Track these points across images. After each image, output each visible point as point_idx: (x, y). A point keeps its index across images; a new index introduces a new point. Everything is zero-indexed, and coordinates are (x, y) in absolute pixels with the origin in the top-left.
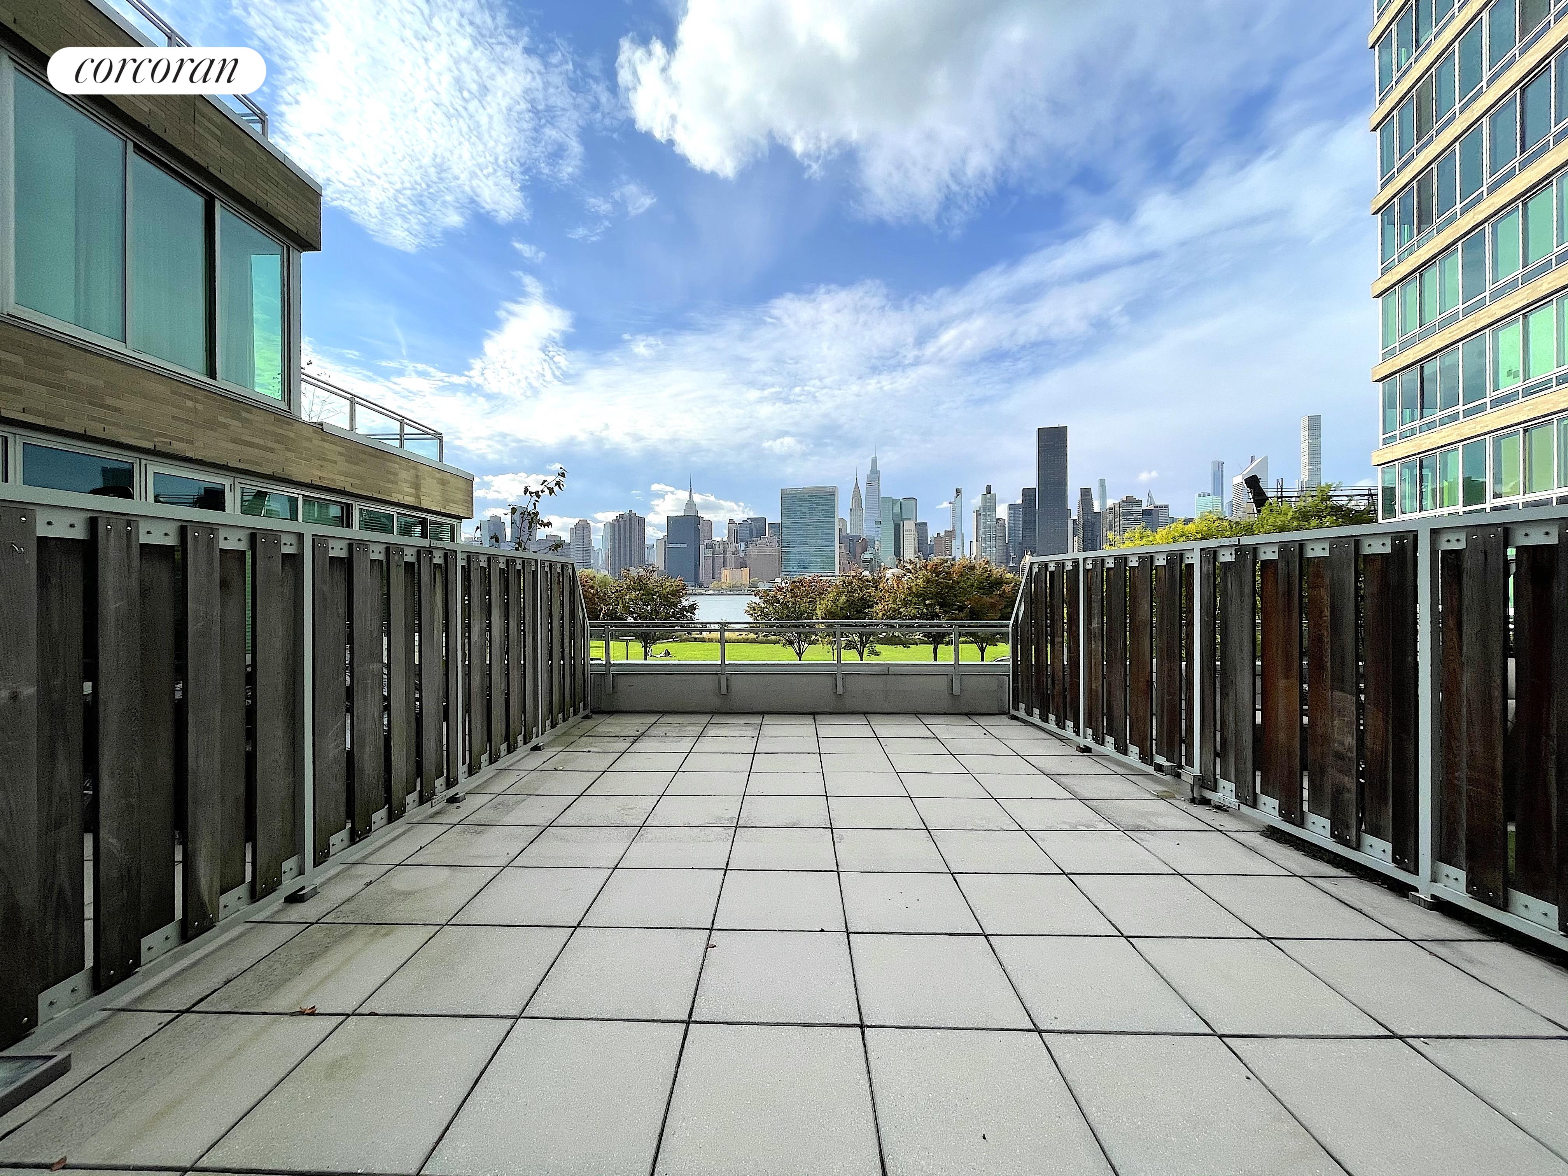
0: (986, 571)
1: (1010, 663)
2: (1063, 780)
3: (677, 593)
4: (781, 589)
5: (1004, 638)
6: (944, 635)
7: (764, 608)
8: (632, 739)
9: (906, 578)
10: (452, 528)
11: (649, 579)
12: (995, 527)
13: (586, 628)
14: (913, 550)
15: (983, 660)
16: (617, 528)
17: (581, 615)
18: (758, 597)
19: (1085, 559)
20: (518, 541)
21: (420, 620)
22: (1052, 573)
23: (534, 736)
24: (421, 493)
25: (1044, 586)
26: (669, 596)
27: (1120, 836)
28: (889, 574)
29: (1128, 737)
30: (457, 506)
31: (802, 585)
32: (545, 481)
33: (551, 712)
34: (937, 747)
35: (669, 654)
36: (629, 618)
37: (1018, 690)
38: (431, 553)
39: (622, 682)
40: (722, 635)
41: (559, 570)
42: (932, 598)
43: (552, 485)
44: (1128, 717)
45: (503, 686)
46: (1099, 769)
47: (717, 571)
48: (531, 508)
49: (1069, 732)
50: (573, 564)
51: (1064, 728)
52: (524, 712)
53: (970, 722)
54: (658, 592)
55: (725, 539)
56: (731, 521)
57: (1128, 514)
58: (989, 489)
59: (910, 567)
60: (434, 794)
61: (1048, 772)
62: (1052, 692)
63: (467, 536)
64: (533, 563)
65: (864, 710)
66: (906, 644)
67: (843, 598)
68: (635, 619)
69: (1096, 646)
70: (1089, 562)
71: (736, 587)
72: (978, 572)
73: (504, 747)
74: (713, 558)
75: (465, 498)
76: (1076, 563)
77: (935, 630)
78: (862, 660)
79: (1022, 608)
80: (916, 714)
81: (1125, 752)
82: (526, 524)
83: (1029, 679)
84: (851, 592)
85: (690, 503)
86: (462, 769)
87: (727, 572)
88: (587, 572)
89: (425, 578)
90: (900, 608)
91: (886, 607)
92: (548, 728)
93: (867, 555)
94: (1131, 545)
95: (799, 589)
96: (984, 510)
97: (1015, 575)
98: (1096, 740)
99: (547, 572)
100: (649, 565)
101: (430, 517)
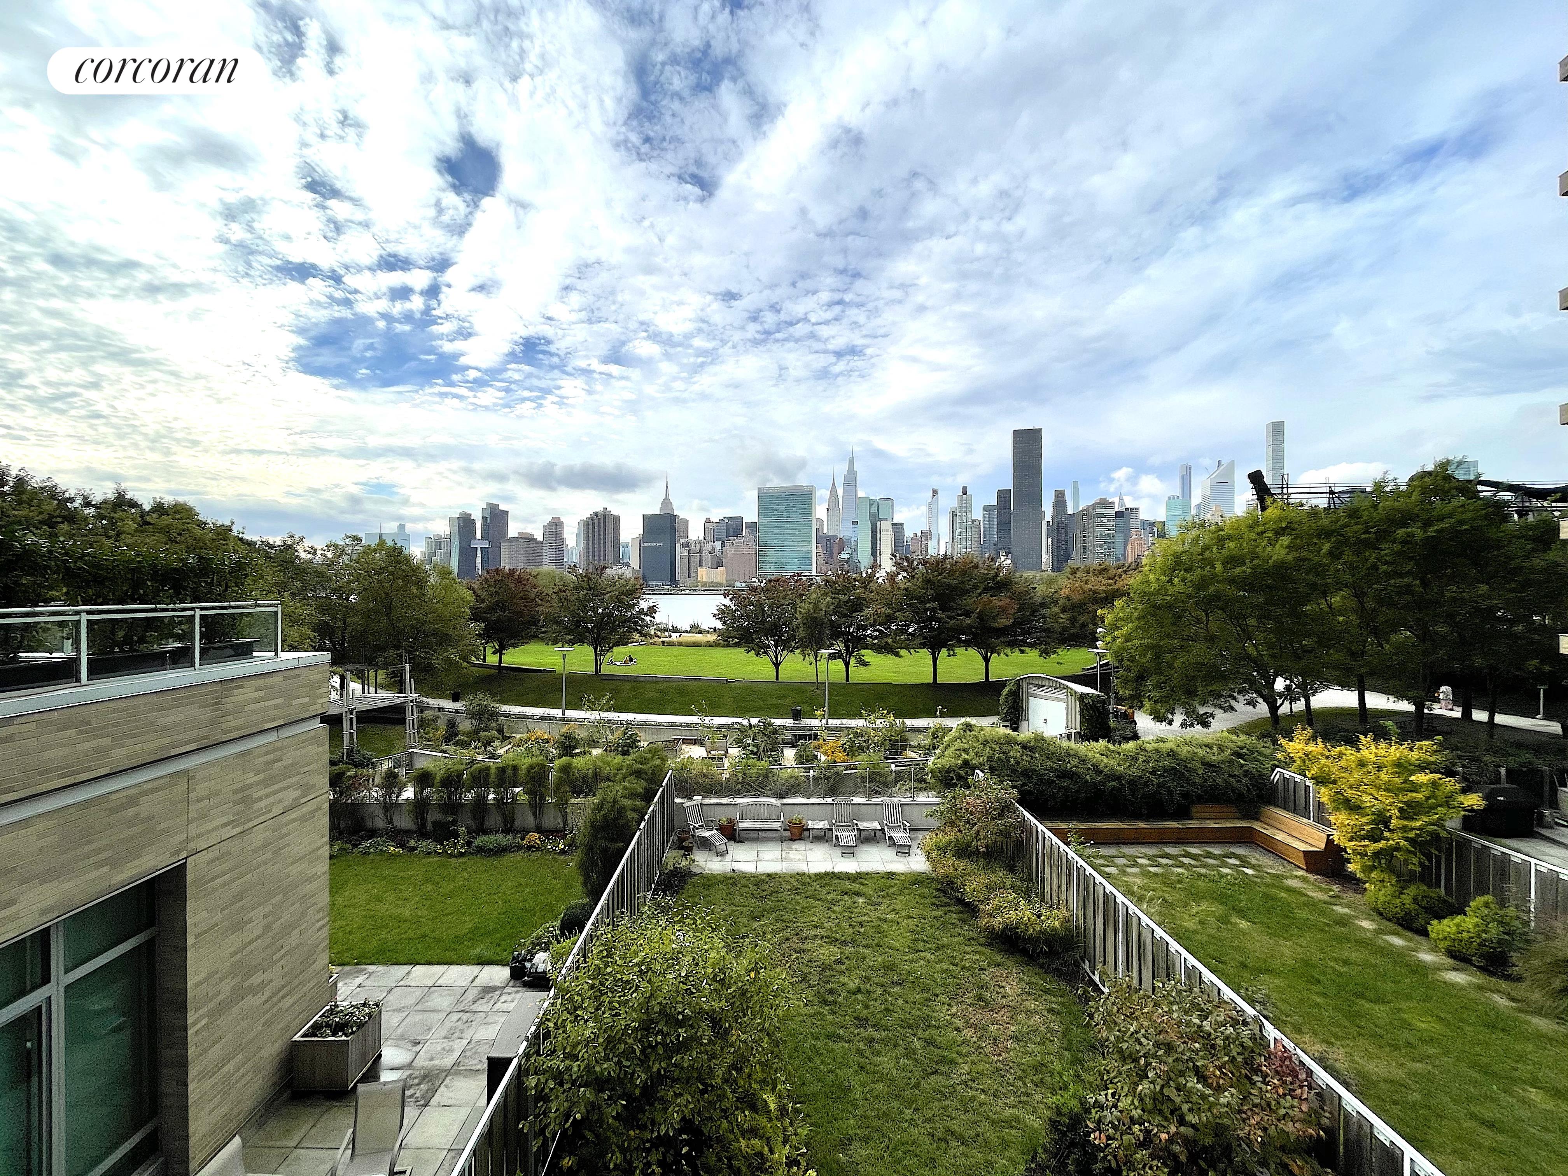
3: (631, 594)
7: (733, 611)
12: (971, 528)
14: (889, 551)
16: (590, 525)
18: (727, 598)
26: (623, 597)
31: (779, 585)
35: (631, 660)
42: (932, 601)
47: (692, 570)
54: (611, 592)
55: (701, 538)
56: (708, 521)
57: (1101, 516)
58: (965, 489)
66: (897, 652)
67: (827, 600)
71: (710, 586)
74: (689, 557)
84: (836, 593)
85: (666, 502)
87: (702, 571)
90: (895, 612)
93: (844, 556)
96: (960, 511)
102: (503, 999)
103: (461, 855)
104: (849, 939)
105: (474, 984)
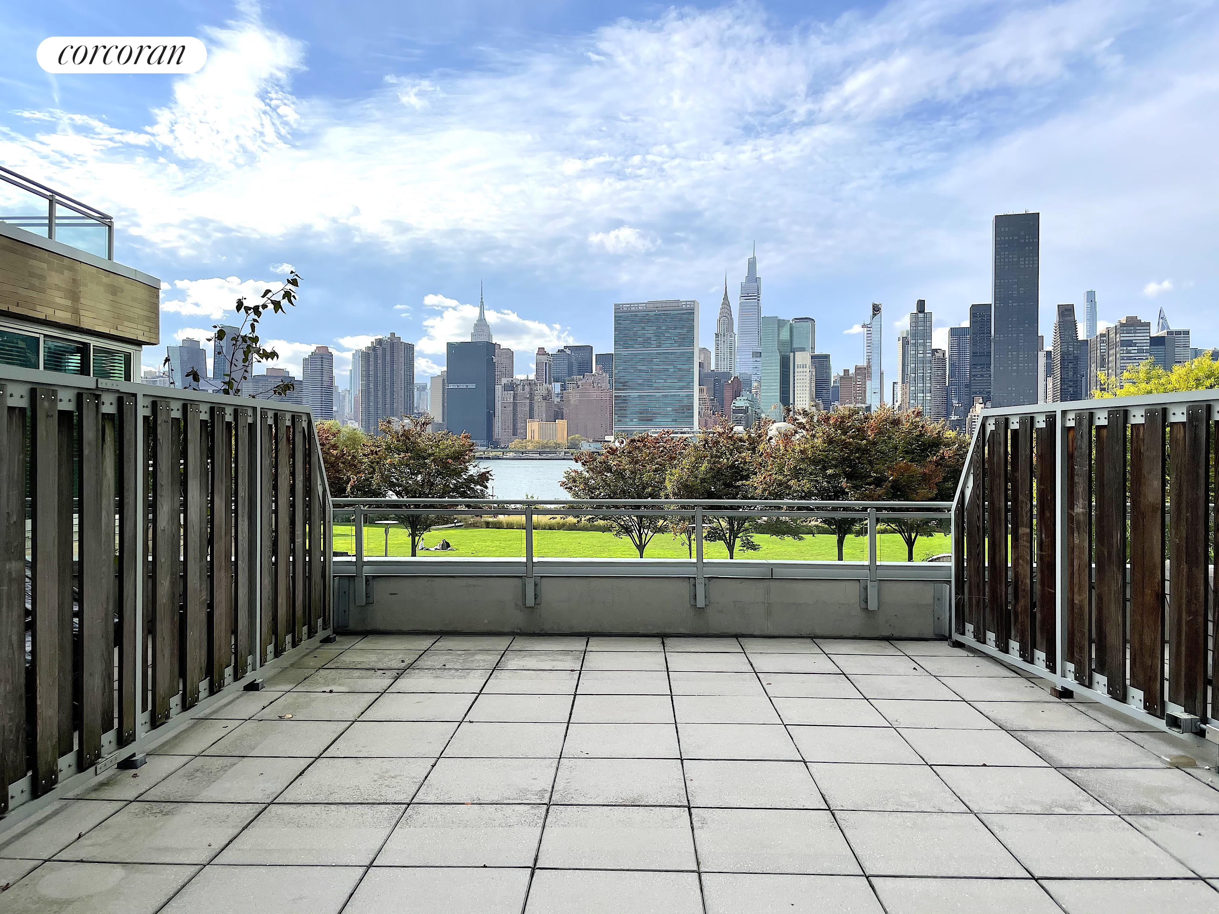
0: (917, 427)
1: (952, 564)
2: (1031, 738)
3: (459, 456)
4: (613, 451)
5: (943, 526)
6: (853, 521)
7: (588, 479)
8: (394, 673)
9: (798, 436)
10: (128, 359)
11: (420, 435)
12: (931, 362)
13: (327, 507)
14: (808, 396)
15: (910, 558)
16: (372, 359)
17: (320, 489)
18: (580, 463)
19: (1064, 413)
20: (227, 379)
21: (81, 496)
22: (1015, 432)
23: (249, 668)
24: (80, 306)
25: (1002, 451)
26: (450, 461)
27: (1115, 823)
28: (773, 430)
29: (1128, 675)
30: (135, 326)
31: (644, 446)
32: (268, 291)
33: (274, 631)
34: (844, 687)
35: (448, 545)
36: (390, 493)
37: (963, 605)
38: (98, 397)
39: (381, 590)
40: (529, 519)
41: (288, 423)
42: (836, 466)
43: (278, 298)
44: (1128, 646)
45: (205, 595)
46: (1081, 722)
47: (520, 425)
48: (246, 331)
49: (1039, 667)
50: (308, 415)
51: (1032, 662)
52: (235, 632)
53: (891, 650)
54: (433, 454)
55: (532, 377)
56: (542, 351)
57: (1130, 343)
58: (921, 305)
59: (804, 421)
60: (99, 756)
61: (1009, 726)
62: (1015, 606)
63: (149, 369)
64: (250, 412)
65: (738, 631)
66: (795, 532)
67: (704, 466)
68: (398, 494)
69: (1080, 540)
70: (1071, 416)
71: (548, 447)
72: (905, 426)
73: (204, 685)
74: (515, 404)
75: (145, 313)
76: (1051, 418)
77: (840, 515)
78: (731, 558)
79: (970, 484)
80: (813, 637)
81: (1123, 698)
82: (240, 355)
83: (980, 590)
84: (716, 456)
85: (481, 324)
86: (142, 718)
88: (328, 423)
89: (89, 433)
90: (789, 480)
91: (768, 479)
92: (270, 656)
93: (740, 403)
94: (1133, 389)
95: (641, 451)
97: (959, 434)
98: (1079, 678)
99: (271, 426)
100: (420, 414)
101: (93, 342)
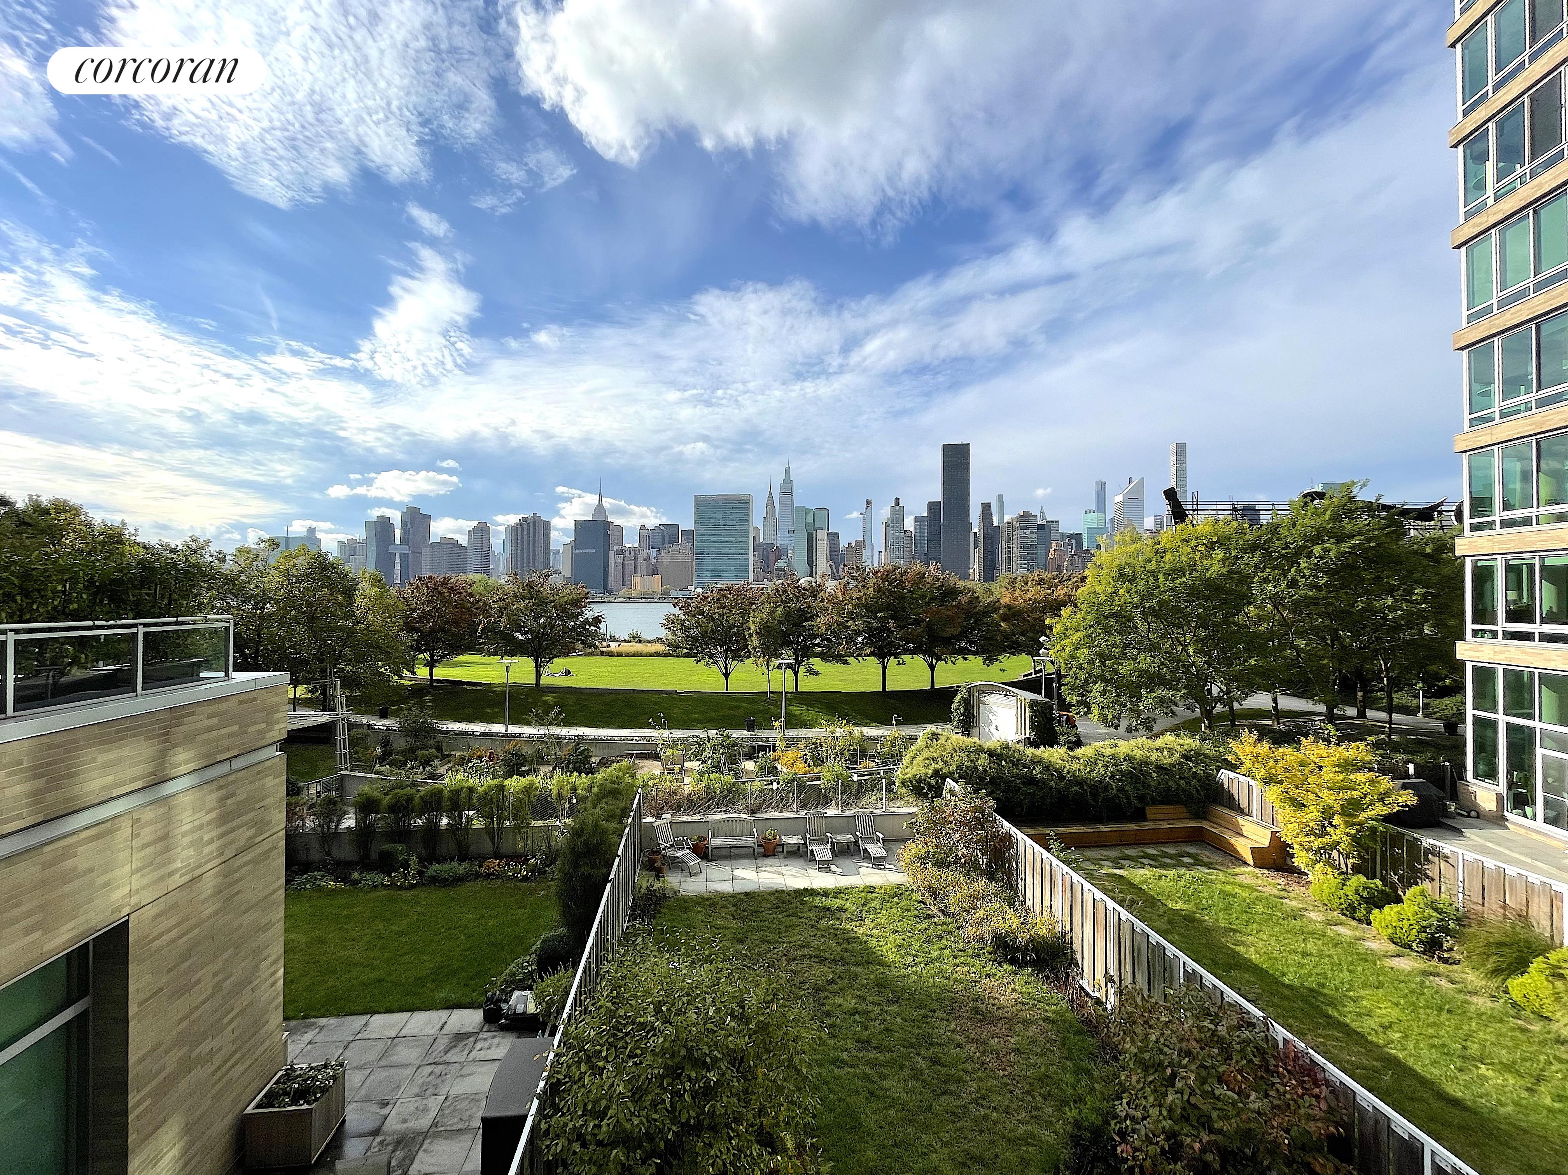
3: (578, 603)
7: (684, 621)
12: (903, 538)
14: (825, 560)
16: (519, 533)
18: (677, 608)
26: (568, 606)
31: (730, 594)
35: (569, 672)
42: (884, 611)
47: (627, 578)
54: (554, 601)
55: (636, 545)
56: (643, 527)
57: (1026, 528)
58: (897, 501)
67: (778, 611)
71: (647, 594)
72: (929, 580)
74: (624, 565)
84: (787, 602)
85: (600, 508)
87: (637, 579)
91: (831, 620)
93: (781, 564)
95: (727, 599)
96: (893, 522)
102: (479, 1046)
103: (412, 886)
104: (837, 958)
105: (444, 1031)
